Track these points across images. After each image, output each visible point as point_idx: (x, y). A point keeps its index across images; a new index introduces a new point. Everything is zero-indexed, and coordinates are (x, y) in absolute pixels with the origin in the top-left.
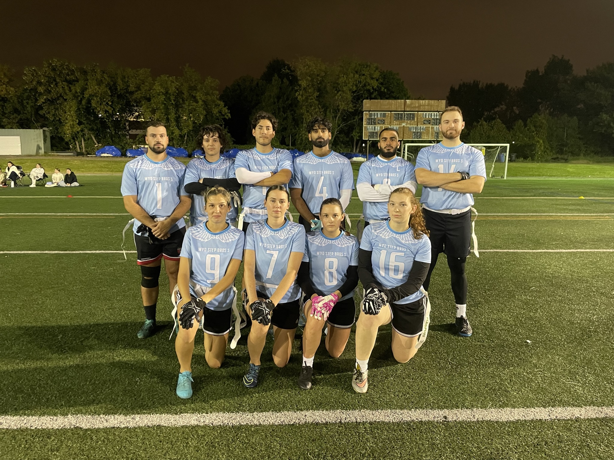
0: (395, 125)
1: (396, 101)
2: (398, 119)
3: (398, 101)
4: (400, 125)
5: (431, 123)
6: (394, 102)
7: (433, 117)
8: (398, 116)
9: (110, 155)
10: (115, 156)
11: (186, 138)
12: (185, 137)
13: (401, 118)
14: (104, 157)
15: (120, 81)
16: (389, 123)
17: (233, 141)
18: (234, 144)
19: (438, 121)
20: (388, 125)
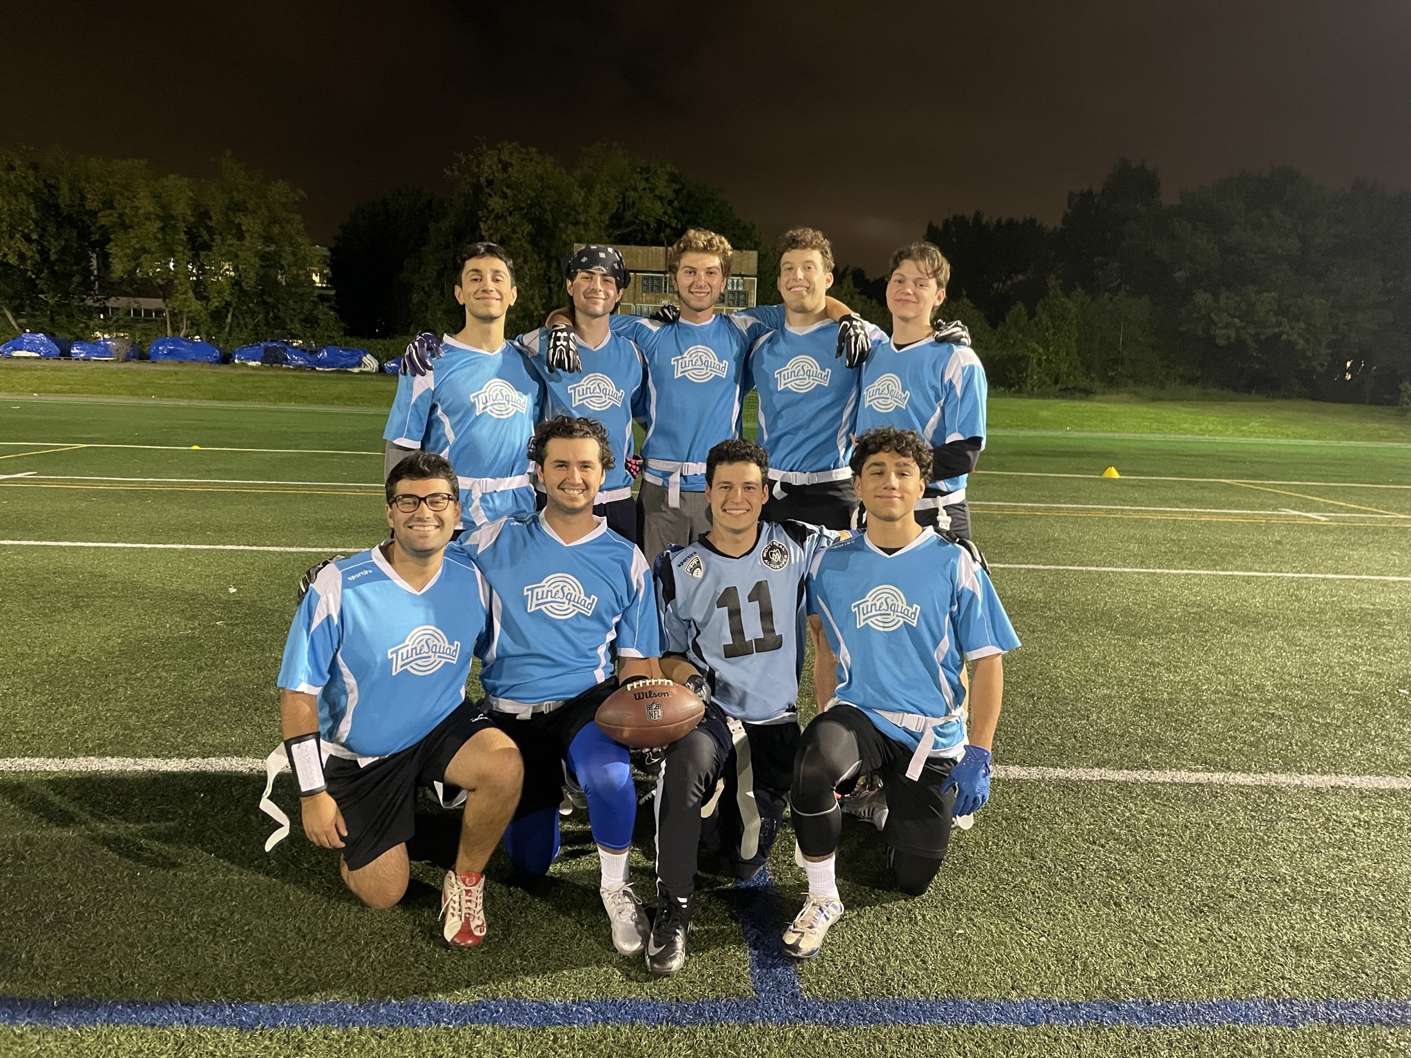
0: (646, 303)
1: (646, 248)
2: (652, 290)
3: (650, 248)
4: (655, 303)
5: (726, 302)
6: (641, 252)
7: (730, 288)
8: (653, 283)
9: (34, 354)
10: (47, 357)
11: (229, 320)
12: (227, 317)
13: (659, 287)
14: (18, 358)
15: (64, 187)
16: (631, 298)
17: (345, 329)
18: (345, 335)
19: (742, 297)
20: (628, 301)
